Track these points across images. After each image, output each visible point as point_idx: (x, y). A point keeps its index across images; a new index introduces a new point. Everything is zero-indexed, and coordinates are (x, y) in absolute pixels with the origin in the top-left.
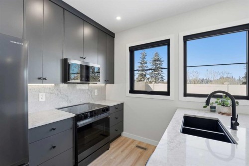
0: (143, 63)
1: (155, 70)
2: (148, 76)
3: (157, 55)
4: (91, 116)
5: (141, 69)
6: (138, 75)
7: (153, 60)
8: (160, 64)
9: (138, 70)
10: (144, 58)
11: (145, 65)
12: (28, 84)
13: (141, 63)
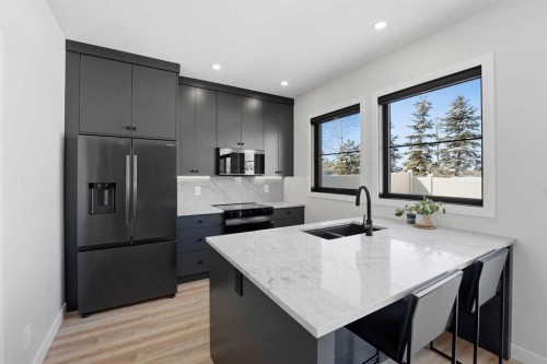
0: (422, 125)
1: (455, 143)
2: (434, 159)
3: (460, 103)
4: (243, 216)
5: (414, 141)
6: (408, 156)
7: (448, 116)
8: (468, 126)
9: (408, 145)
10: (424, 114)
11: (427, 131)
12: (179, 178)
13: (416, 128)
